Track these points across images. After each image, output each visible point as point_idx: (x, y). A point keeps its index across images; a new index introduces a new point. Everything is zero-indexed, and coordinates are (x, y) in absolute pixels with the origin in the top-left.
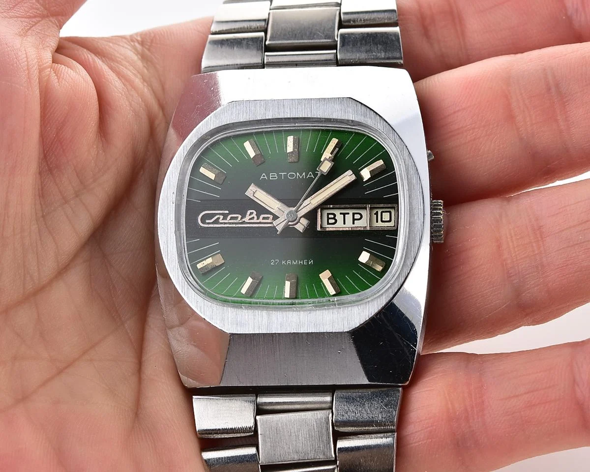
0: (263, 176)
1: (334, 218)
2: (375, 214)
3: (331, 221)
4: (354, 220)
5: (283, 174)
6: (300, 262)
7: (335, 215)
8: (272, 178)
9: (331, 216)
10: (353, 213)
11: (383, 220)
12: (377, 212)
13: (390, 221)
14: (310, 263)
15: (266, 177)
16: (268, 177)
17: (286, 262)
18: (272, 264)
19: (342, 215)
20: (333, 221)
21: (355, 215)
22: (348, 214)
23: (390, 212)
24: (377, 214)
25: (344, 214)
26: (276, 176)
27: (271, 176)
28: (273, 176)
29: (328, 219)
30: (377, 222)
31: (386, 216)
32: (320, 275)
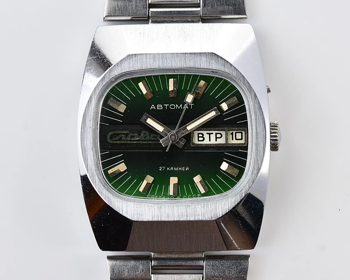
0: (153, 107)
1: (202, 137)
2: (231, 134)
3: (201, 139)
4: (216, 138)
5: (166, 105)
6: (179, 169)
7: (203, 135)
8: (159, 108)
9: (200, 135)
10: (216, 133)
11: (237, 138)
12: (233, 133)
13: (242, 139)
14: (186, 169)
15: (154, 108)
16: (156, 107)
17: (170, 169)
18: (160, 170)
19: (208, 135)
20: (202, 139)
21: (217, 135)
22: (212, 133)
23: (242, 133)
24: (232, 134)
25: (210, 134)
26: (161, 107)
27: (158, 107)
28: (160, 107)
29: (199, 137)
30: (233, 139)
31: (239, 136)
32: (194, 178)
